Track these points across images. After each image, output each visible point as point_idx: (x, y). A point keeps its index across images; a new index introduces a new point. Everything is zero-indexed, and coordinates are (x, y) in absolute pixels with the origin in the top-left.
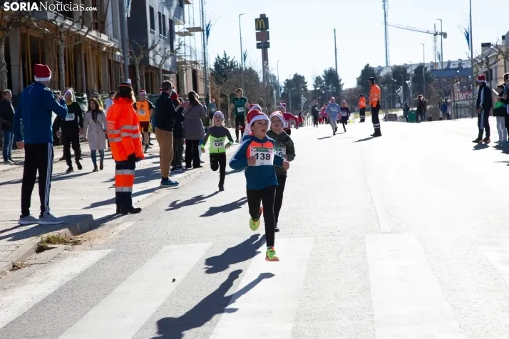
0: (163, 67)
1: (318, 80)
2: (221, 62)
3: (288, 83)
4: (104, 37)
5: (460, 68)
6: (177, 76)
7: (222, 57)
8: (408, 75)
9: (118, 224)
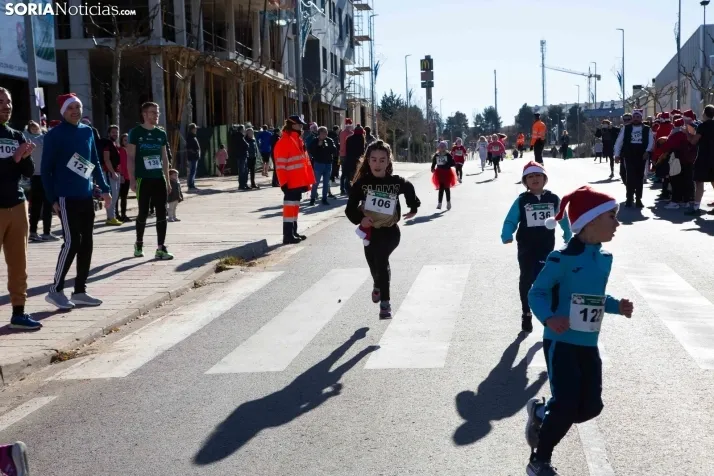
0: (334, 104)
1: (478, 117)
2: (388, 100)
3: (451, 120)
4: (280, 76)
5: (612, 108)
6: (347, 112)
7: (388, 95)
8: (564, 114)
9: (289, 249)
